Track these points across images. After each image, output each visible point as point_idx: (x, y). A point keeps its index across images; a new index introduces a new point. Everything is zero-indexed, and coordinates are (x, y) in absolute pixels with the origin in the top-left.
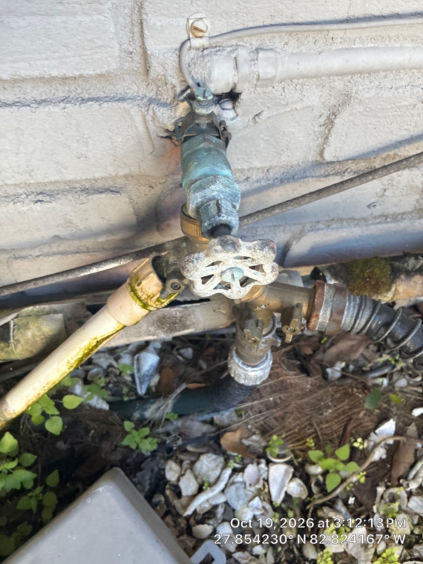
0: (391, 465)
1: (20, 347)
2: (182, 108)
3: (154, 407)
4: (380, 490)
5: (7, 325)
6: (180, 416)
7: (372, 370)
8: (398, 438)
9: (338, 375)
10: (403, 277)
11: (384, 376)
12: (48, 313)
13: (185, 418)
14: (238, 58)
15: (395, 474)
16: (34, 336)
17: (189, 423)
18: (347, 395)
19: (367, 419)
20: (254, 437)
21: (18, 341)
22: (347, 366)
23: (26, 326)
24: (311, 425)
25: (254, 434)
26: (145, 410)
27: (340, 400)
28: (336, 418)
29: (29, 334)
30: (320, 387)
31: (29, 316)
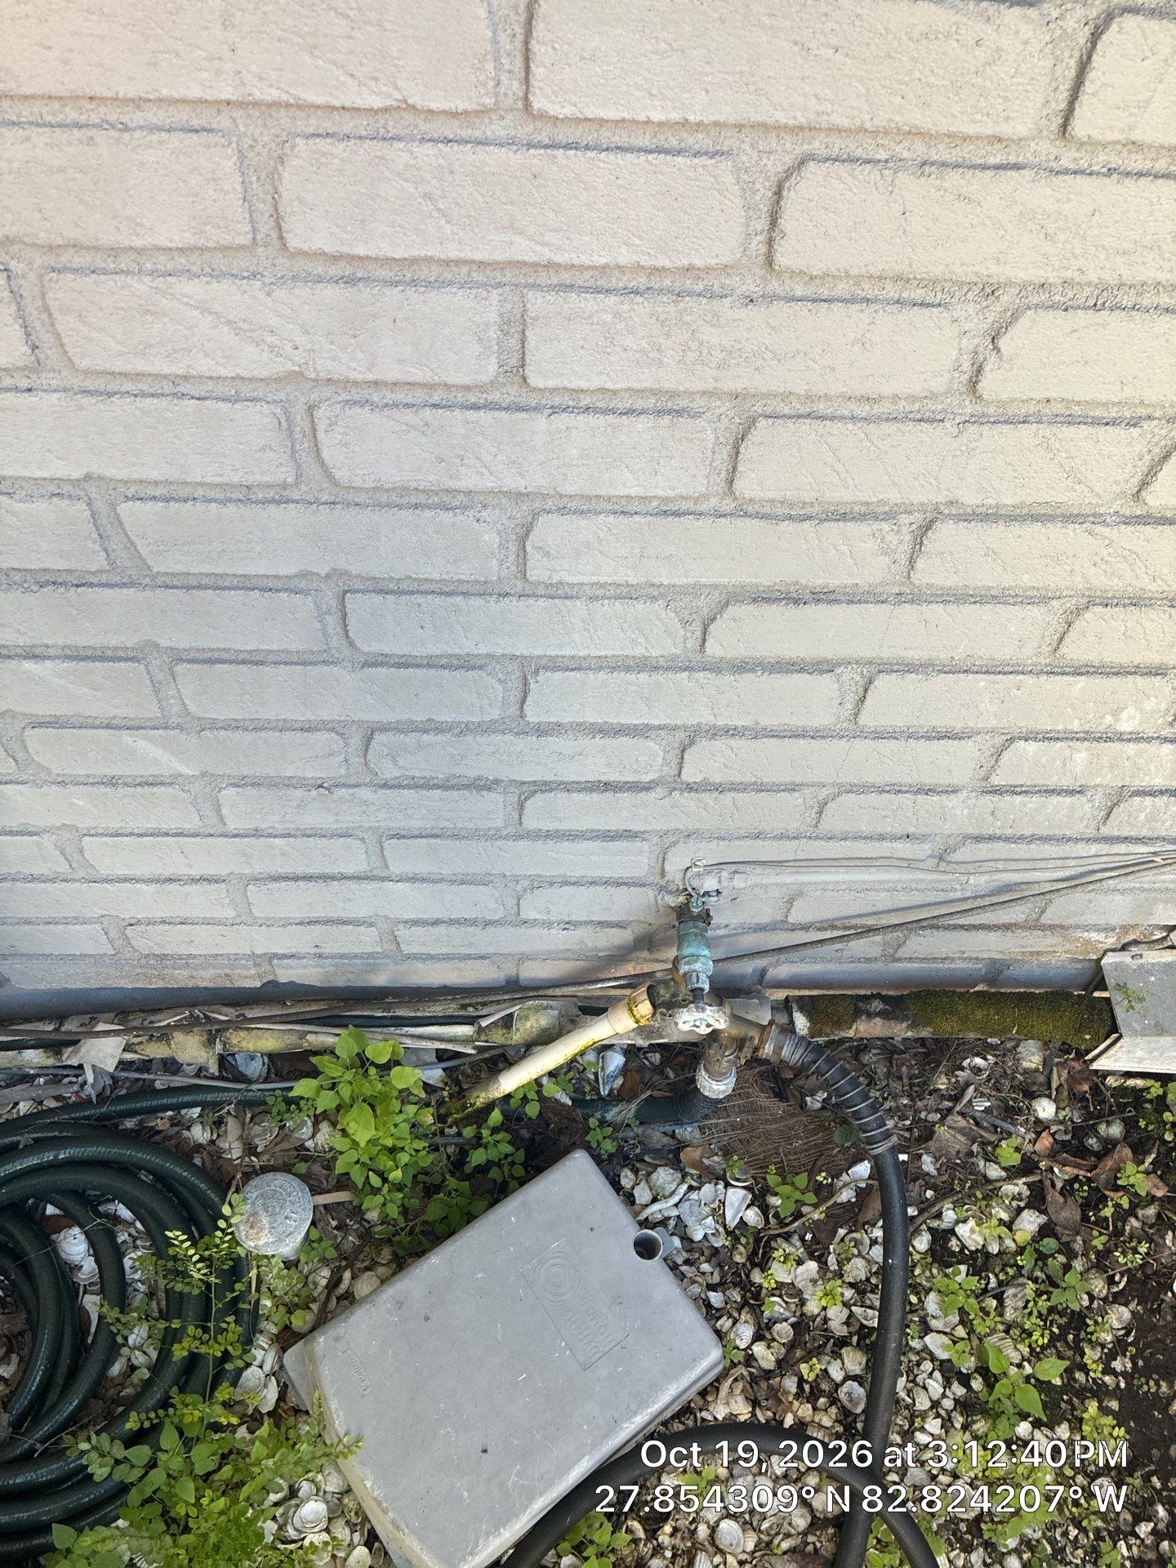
0: (859, 1209)
1: (518, 1035)
2: (682, 899)
3: (616, 1110)
4: (842, 1232)
5: (511, 1015)
6: (641, 1124)
8: (870, 1182)
9: (819, 1105)
10: (864, 1017)
12: (546, 1008)
13: (646, 1126)
15: (861, 1219)
16: (532, 1027)
17: (649, 1131)
18: (822, 1128)
19: (840, 1156)
20: (716, 1158)
21: (518, 1030)
22: (830, 1097)
23: (527, 1018)
24: (778, 1154)
25: (716, 1154)
26: (607, 1111)
27: (814, 1132)
28: (806, 1150)
29: (528, 1024)
30: (792, 1115)
31: (529, 1009)
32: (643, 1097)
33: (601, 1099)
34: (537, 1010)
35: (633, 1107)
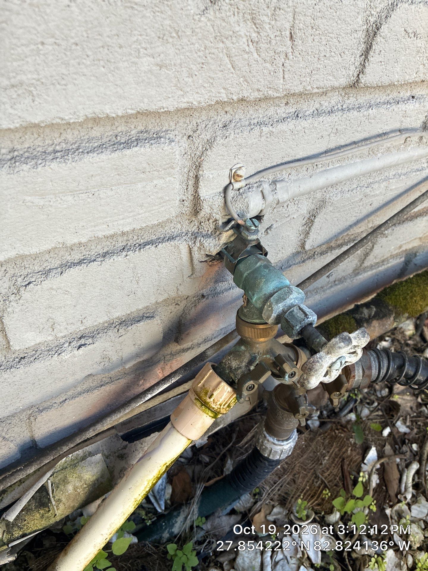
0: (386, 486)
1: (61, 507)
2: (226, 236)
3: (180, 519)
4: (388, 511)
5: (44, 488)
6: (207, 518)
7: (341, 409)
8: (382, 461)
9: (317, 423)
10: (365, 325)
11: (351, 411)
12: (84, 458)
13: (211, 518)
14: (264, 191)
15: (392, 493)
16: (75, 489)
17: (217, 521)
18: (334, 438)
19: (354, 453)
20: (275, 510)
21: (59, 501)
22: (321, 413)
23: (65, 481)
24: (317, 477)
25: (273, 507)
26: (173, 526)
27: (331, 444)
28: (333, 462)
29: (70, 488)
30: (312, 440)
31: (64, 468)
32: (199, 492)
33: (161, 516)
34: (74, 465)
35: (195, 507)
